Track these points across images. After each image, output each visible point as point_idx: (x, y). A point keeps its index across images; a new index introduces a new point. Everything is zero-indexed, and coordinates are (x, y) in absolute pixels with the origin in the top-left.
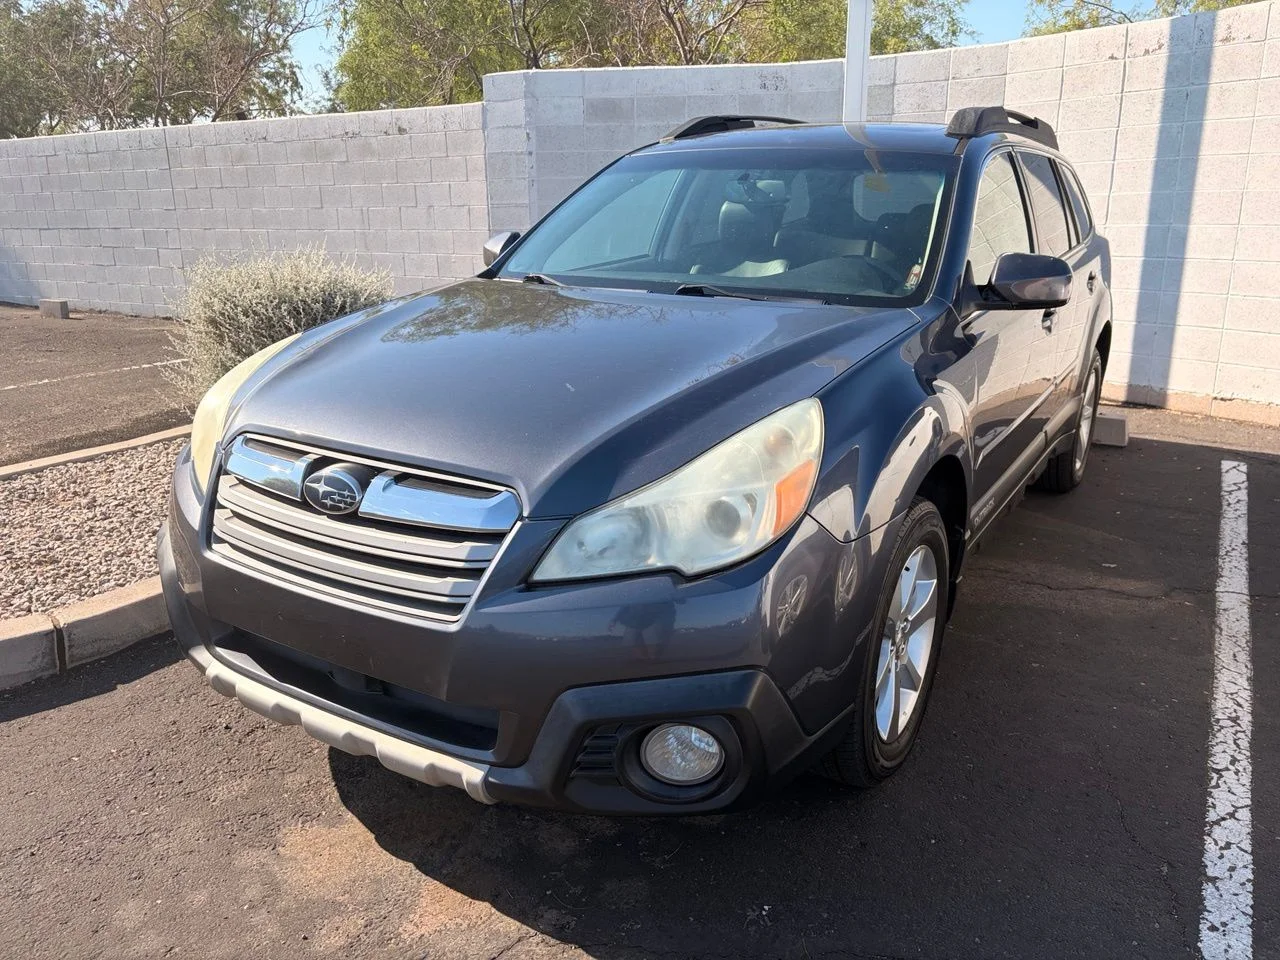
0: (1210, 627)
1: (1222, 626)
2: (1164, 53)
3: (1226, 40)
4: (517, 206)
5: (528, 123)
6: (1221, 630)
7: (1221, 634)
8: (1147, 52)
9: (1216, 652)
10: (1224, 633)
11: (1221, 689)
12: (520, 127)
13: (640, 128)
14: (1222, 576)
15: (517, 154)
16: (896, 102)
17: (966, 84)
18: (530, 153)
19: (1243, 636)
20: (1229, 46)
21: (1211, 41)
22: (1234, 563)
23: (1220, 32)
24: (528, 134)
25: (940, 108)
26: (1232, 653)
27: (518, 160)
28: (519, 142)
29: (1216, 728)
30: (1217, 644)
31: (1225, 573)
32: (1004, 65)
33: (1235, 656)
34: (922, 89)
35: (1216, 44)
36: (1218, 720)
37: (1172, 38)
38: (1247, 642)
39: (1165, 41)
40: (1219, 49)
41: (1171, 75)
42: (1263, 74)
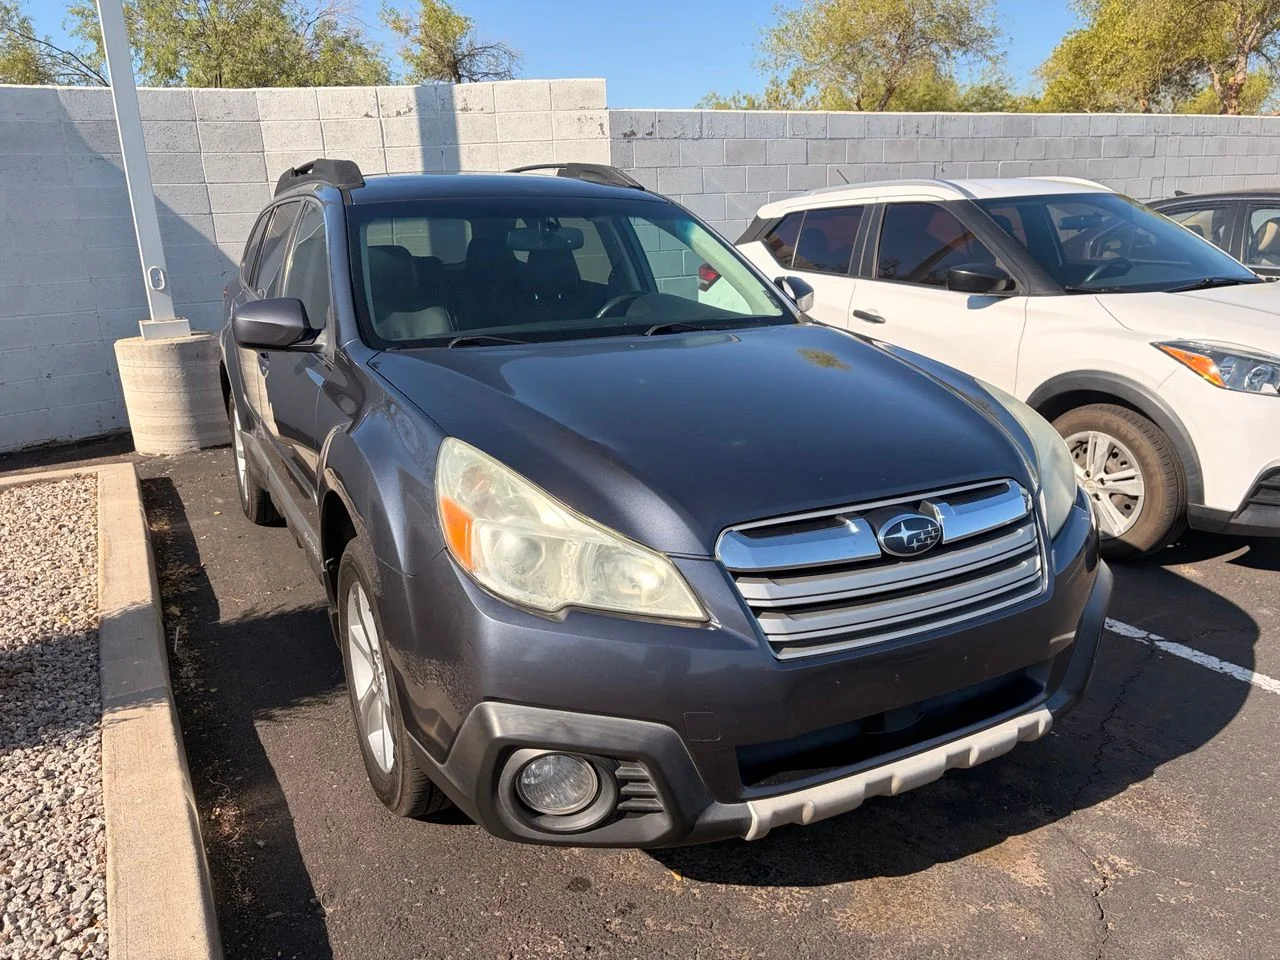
2: (414, 115)
3: (464, 109)
8: (399, 113)
17: (216, 128)
20: (467, 115)
21: (452, 109)
23: (459, 104)
25: (193, 150)
32: (254, 111)
35: (457, 112)
37: (418, 105)
39: (413, 105)
40: (461, 117)
41: (425, 135)
42: (499, 140)
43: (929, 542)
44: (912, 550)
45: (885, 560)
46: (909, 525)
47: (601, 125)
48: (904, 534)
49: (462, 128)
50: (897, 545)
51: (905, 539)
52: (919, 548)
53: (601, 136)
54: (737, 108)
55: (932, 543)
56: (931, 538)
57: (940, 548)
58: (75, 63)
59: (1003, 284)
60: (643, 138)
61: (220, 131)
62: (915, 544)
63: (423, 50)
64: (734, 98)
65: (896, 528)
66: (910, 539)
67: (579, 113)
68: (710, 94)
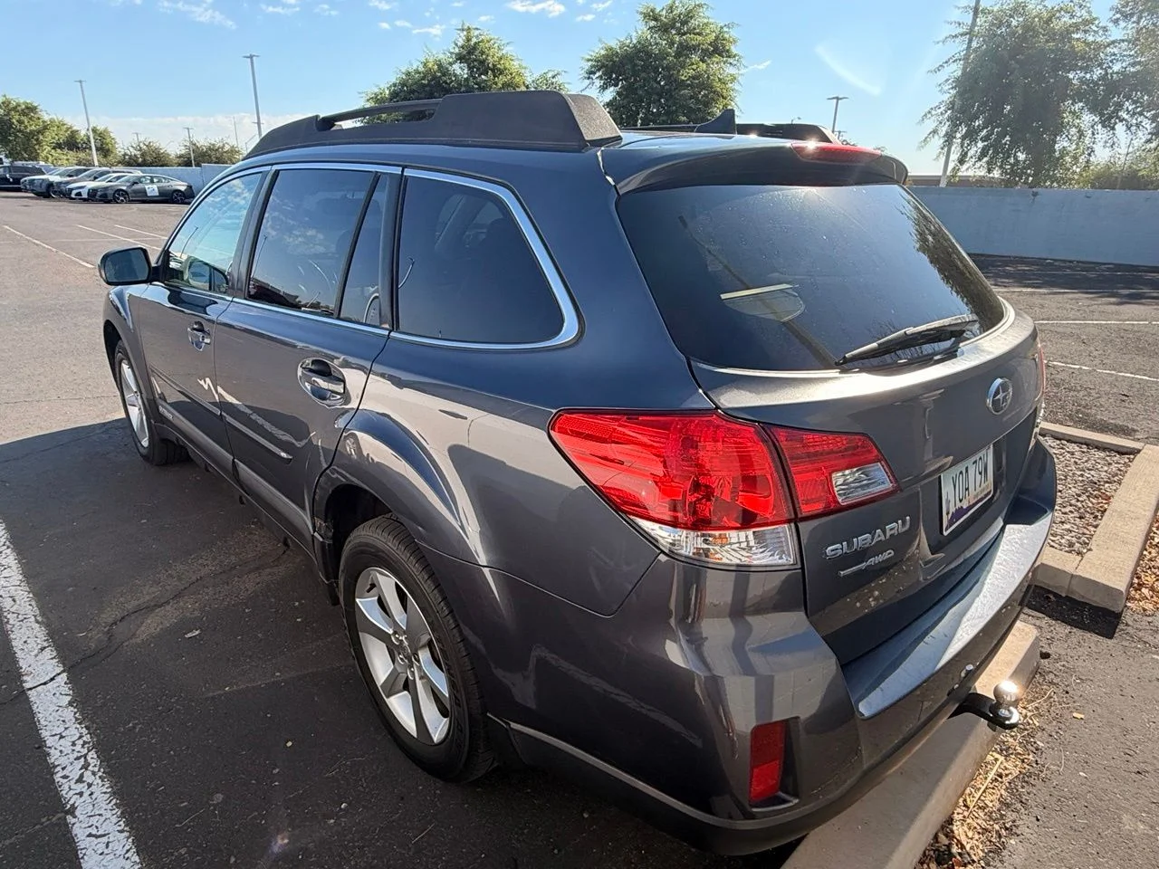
0: (48, 618)
1: (37, 625)
6: (37, 622)
7: (35, 616)
9: (31, 595)
10: (33, 619)
11: (14, 568)
14: (70, 704)
19: (14, 625)
22: (66, 743)
26: (18, 602)
29: (8, 543)
30: (33, 603)
31: (69, 714)
33: (14, 601)
36: (8, 547)
38: (7, 622)
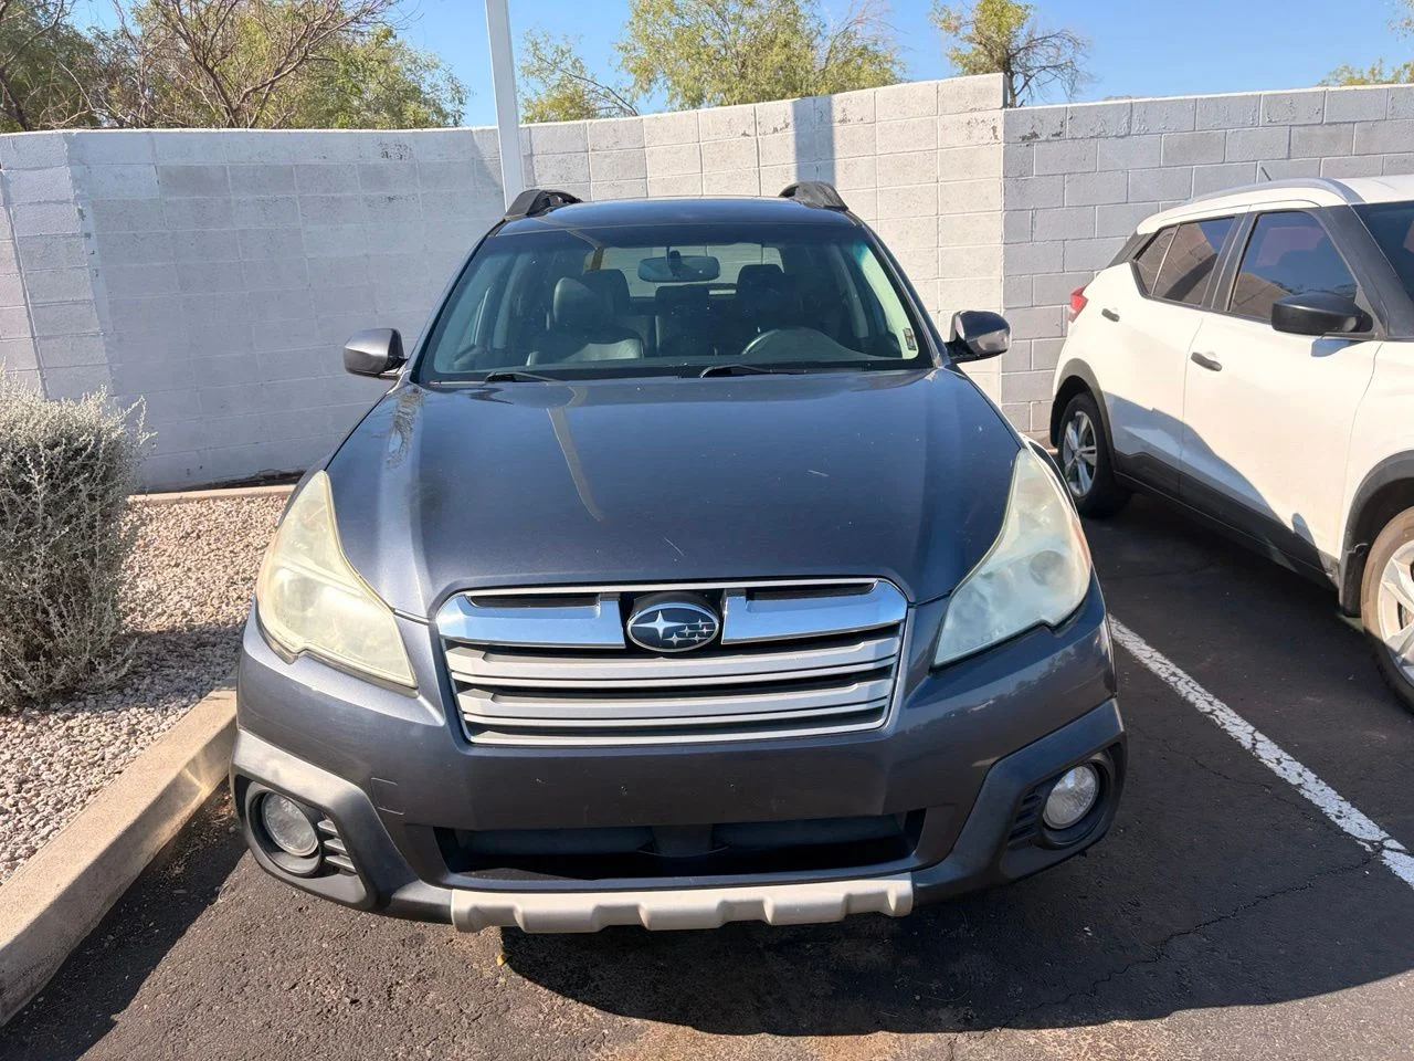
2: (791, 131)
3: (843, 121)
4: (75, 303)
5: (77, 198)
8: (776, 130)
12: (67, 201)
13: (239, 202)
15: (66, 237)
16: (536, 174)
17: (606, 156)
18: (88, 235)
20: (845, 127)
21: (831, 122)
23: (837, 115)
24: (80, 211)
25: (584, 179)
27: (69, 244)
28: (67, 220)
32: (641, 138)
34: (564, 161)
35: (835, 124)
37: (796, 119)
39: (790, 120)
40: (838, 128)
41: (801, 152)
42: (879, 152)
43: (697, 638)
44: (671, 645)
45: (630, 651)
46: (668, 616)
47: (994, 128)
48: (660, 625)
49: (839, 143)
50: (651, 637)
51: (661, 632)
52: (680, 644)
53: (993, 141)
54: (1377, 82)
55: (700, 641)
56: (701, 635)
57: (716, 648)
58: (613, 97)
59: (1352, 323)
60: (1047, 141)
61: (608, 160)
62: (675, 639)
63: (974, 49)
64: (1374, 69)
65: (652, 617)
66: (669, 633)
67: (968, 116)
68: (1341, 67)
